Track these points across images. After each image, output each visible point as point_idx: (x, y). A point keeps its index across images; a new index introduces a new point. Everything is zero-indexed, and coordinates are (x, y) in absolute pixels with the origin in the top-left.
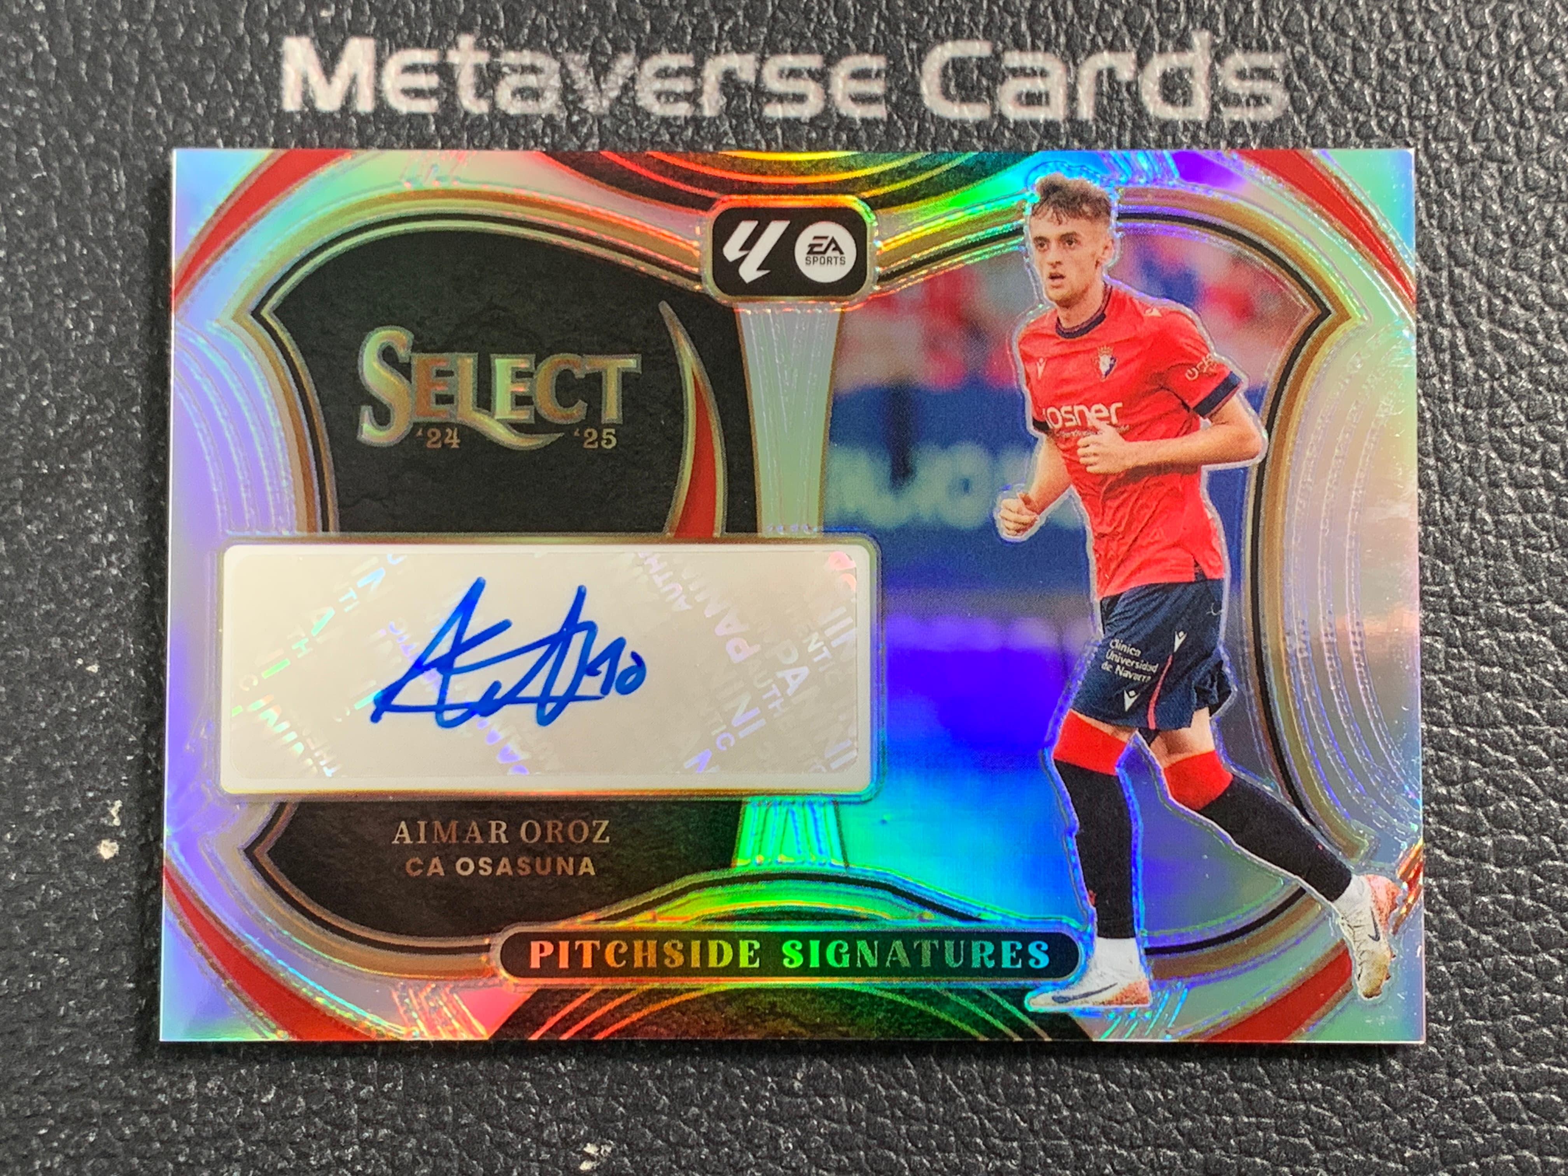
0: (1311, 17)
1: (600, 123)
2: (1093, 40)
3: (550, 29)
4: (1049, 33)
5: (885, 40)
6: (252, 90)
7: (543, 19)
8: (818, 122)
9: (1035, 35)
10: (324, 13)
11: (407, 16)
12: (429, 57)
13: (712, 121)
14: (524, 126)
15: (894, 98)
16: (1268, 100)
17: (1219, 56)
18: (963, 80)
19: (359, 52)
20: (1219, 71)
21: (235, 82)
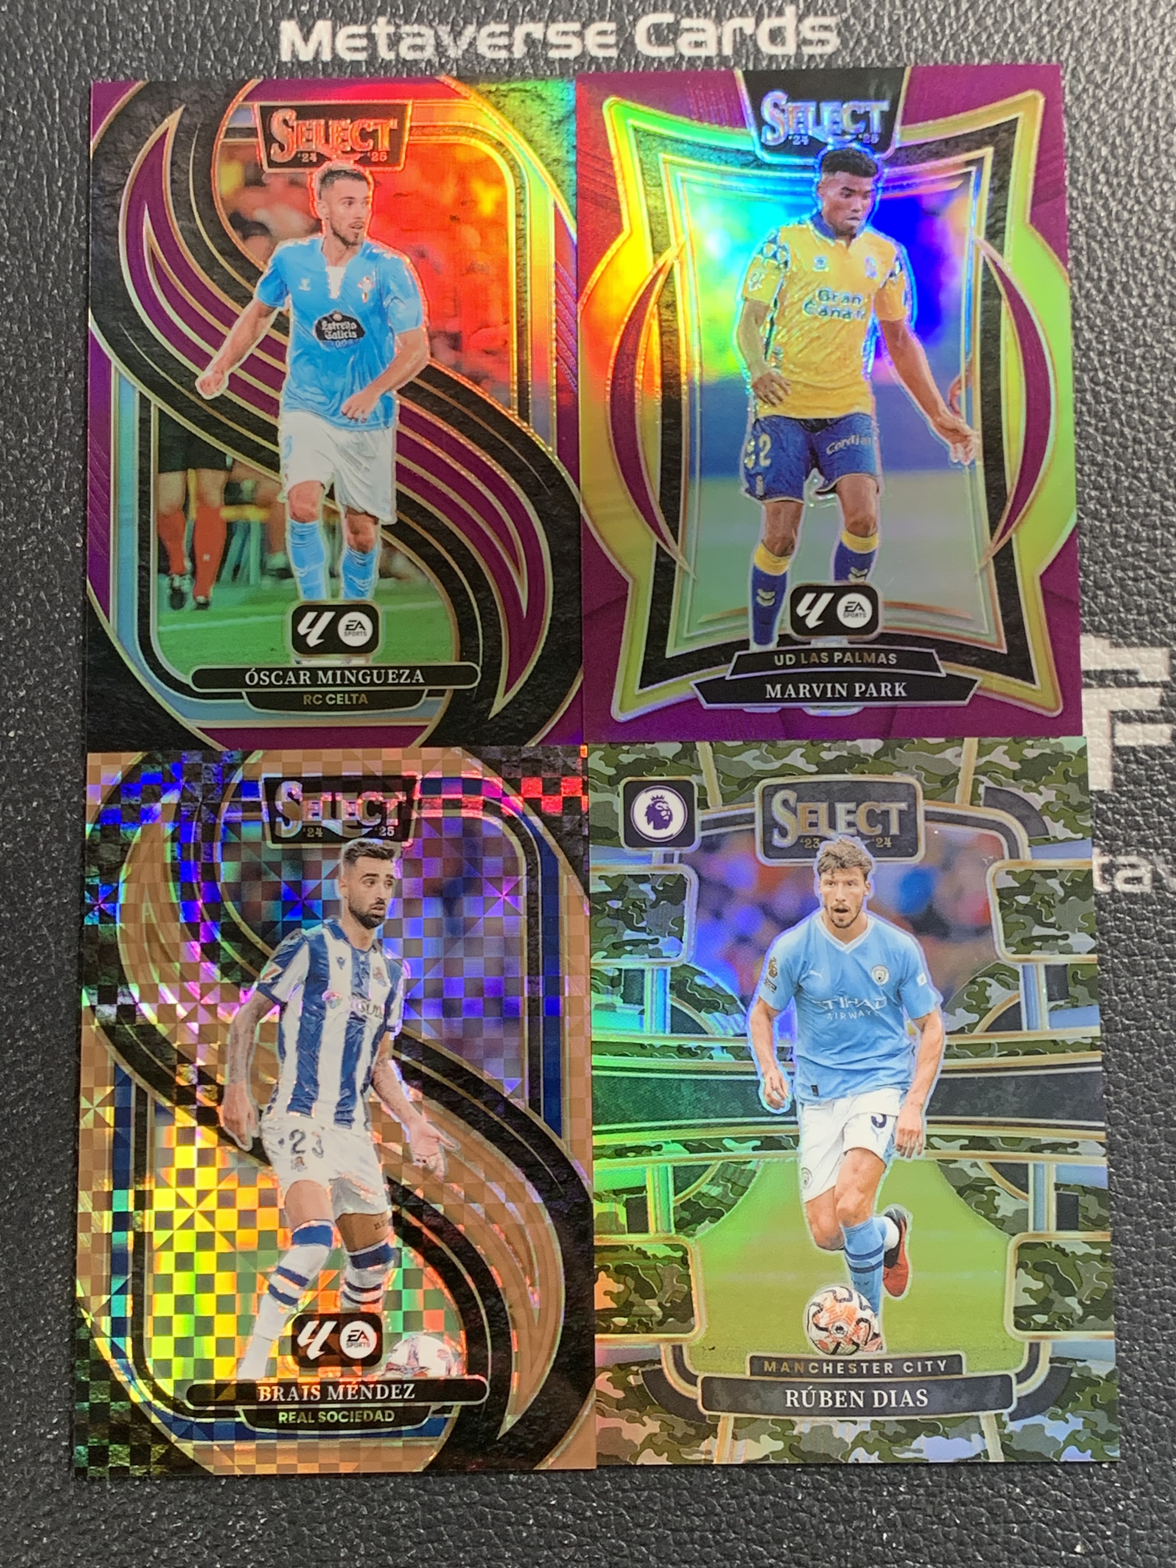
10: (303, 8)
12: (362, 30)
16: (828, 42)
17: (800, 19)
18: (659, 35)
19: (323, 28)
20: (801, 27)
21: (254, 46)
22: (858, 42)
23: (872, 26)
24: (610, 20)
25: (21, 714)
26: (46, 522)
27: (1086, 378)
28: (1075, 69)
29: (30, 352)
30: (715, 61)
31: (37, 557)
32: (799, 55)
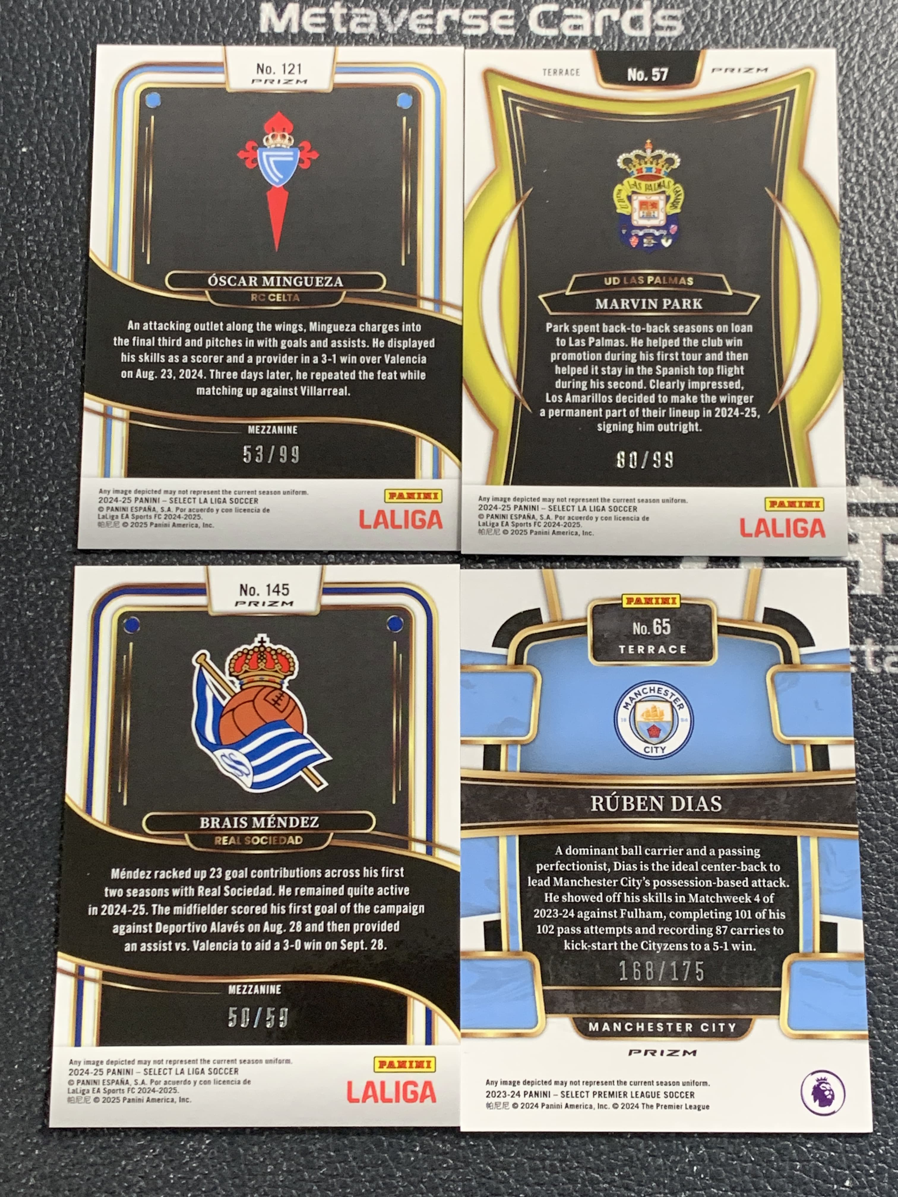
1: (393, 36)
2: (601, 5)
4: (583, 2)
5: (514, 4)
6: (248, 24)
8: (485, 37)
9: (577, 3)
12: (322, 11)
13: (440, 36)
14: (361, 37)
15: (518, 27)
16: (675, 28)
17: (654, 10)
18: (546, 20)
19: (292, 9)
20: (655, 17)
21: (240, 20)
22: (698, 29)
23: (709, 18)
24: (510, 8)
25: (44, 514)
26: (68, 371)
27: (867, 282)
28: (861, 53)
29: (62, 243)
30: (589, 40)
31: (61, 397)
32: (652, 38)
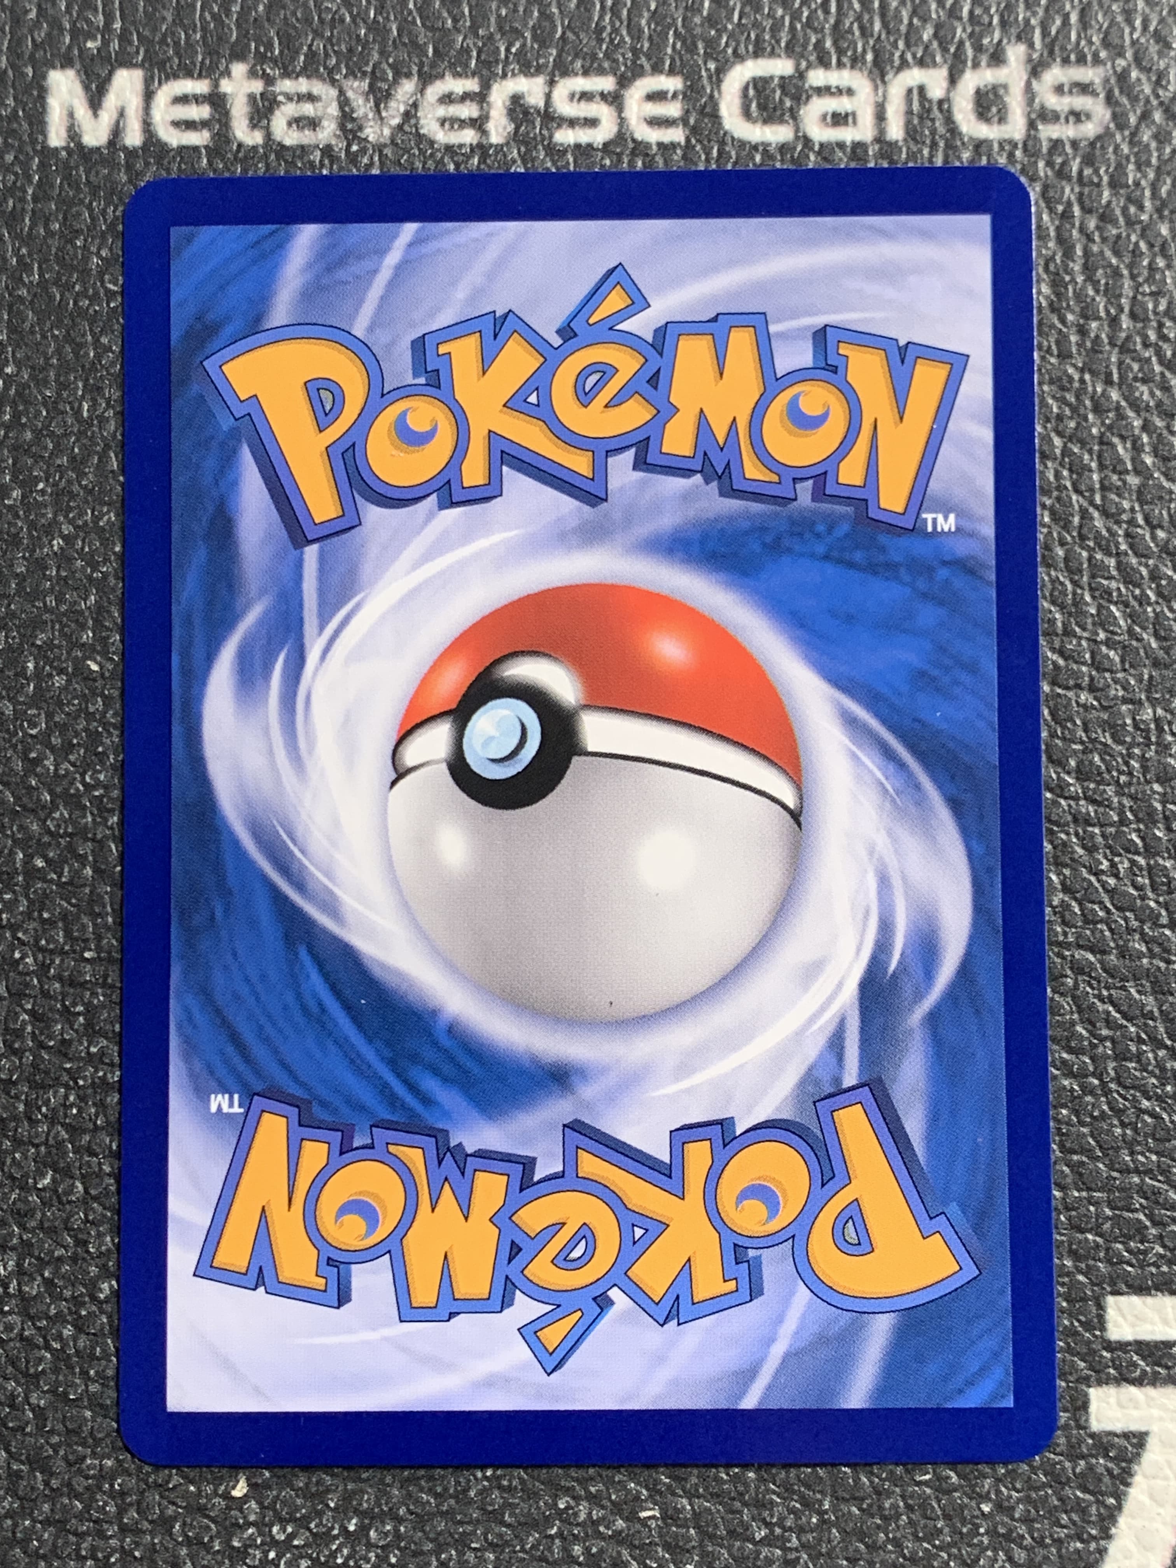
0: (1133, 29)
1: (381, 152)
2: (902, 57)
3: (327, 55)
4: (855, 51)
5: (681, 60)
6: (15, 125)
7: (319, 45)
8: (612, 148)
9: (840, 52)
11: (177, 44)
13: (499, 148)
14: (301, 158)
15: (692, 121)
